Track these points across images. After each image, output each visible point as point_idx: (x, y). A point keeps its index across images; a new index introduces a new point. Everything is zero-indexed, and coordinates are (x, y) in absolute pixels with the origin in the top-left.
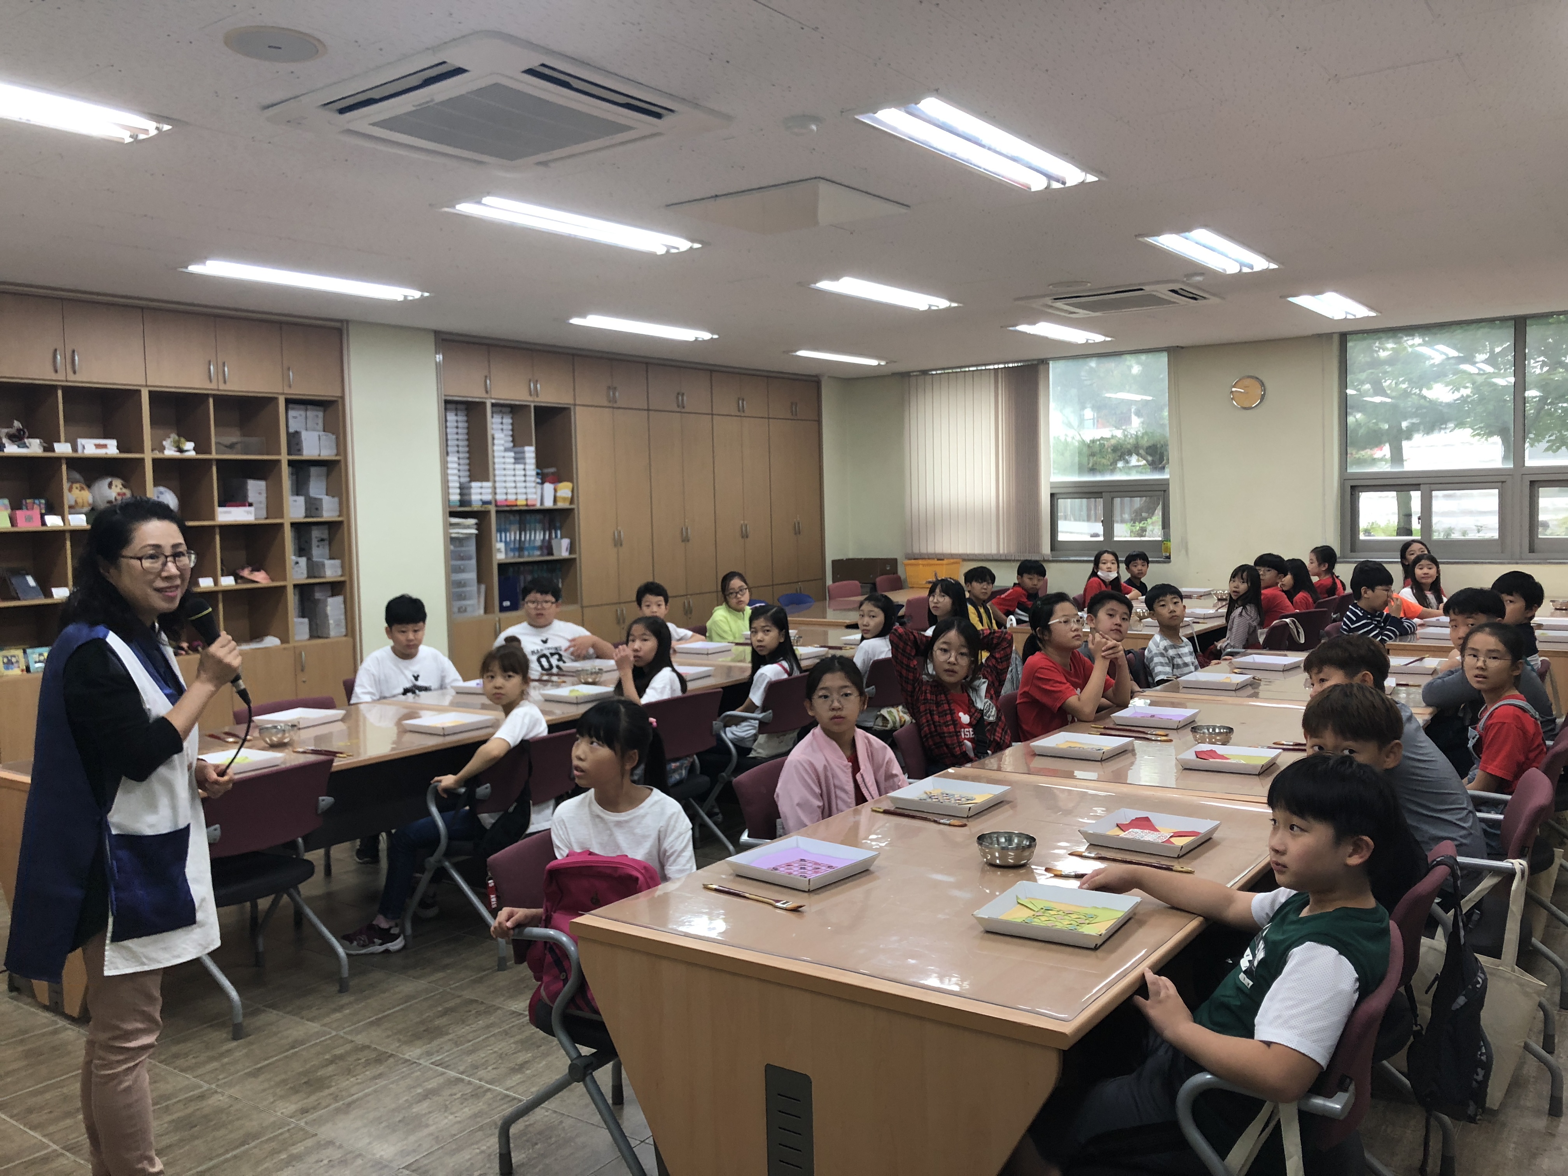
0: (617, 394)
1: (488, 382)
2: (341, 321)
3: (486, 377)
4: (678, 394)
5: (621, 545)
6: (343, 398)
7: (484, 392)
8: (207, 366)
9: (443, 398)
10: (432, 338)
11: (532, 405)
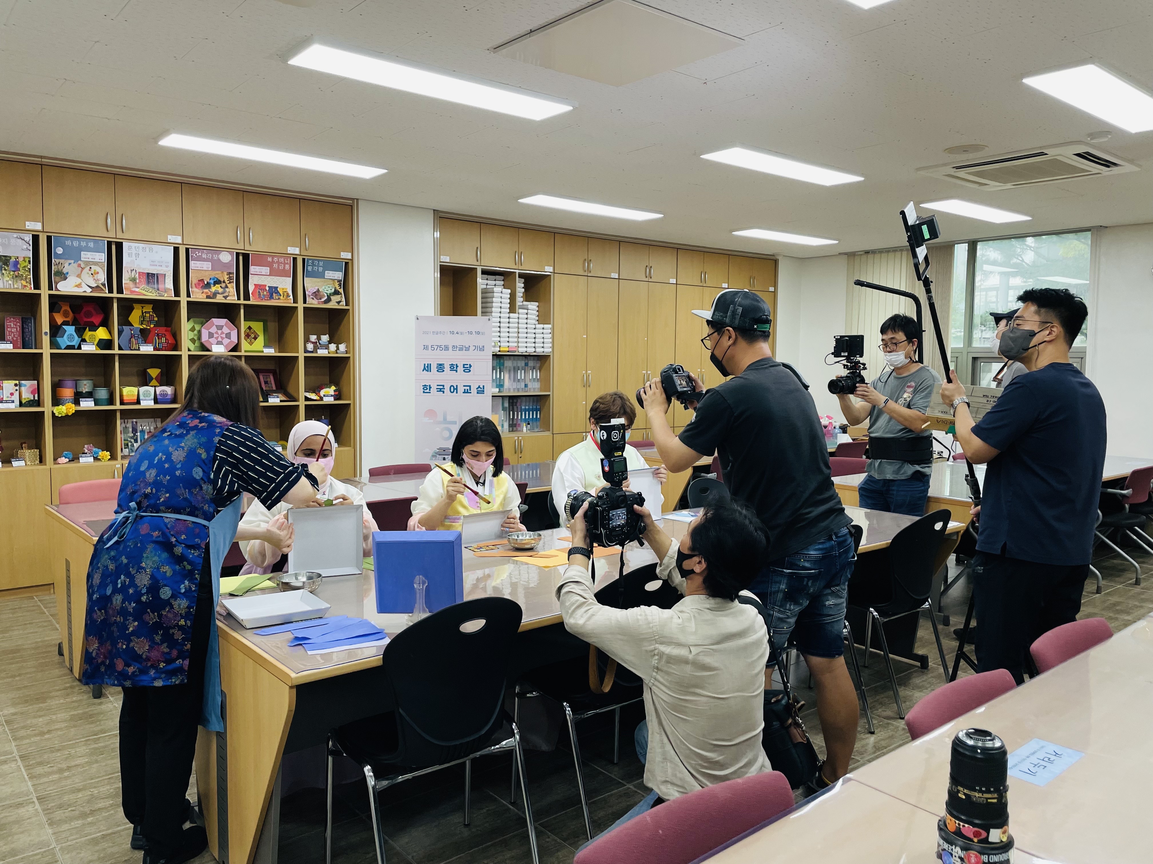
0: (591, 265)
1: (479, 253)
2: (353, 199)
3: (477, 248)
4: (647, 266)
5: (589, 386)
6: (352, 260)
7: (475, 259)
8: (236, 230)
9: (439, 264)
10: (431, 215)
11: (517, 271)
